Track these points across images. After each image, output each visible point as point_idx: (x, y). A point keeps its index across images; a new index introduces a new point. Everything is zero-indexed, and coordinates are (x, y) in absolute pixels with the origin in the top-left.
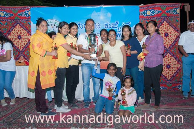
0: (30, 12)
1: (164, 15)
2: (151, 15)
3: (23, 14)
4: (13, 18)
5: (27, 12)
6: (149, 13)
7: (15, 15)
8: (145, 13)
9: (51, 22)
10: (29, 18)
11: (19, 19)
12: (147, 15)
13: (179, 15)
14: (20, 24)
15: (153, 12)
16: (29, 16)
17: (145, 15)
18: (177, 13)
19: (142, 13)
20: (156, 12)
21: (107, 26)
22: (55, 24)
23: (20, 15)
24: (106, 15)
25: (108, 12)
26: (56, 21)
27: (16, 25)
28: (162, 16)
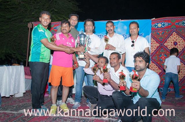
1: (173, 26)
2: (162, 27)
6: (160, 25)
7: (52, 28)
8: (156, 26)
11: (55, 31)
12: (158, 27)
15: (164, 25)
17: (157, 27)
19: (153, 25)
20: (166, 24)
23: (55, 28)
24: (123, 27)
25: (124, 25)
28: (171, 28)
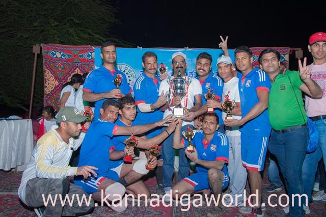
0: (93, 54)
3: (85, 56)
4: (72, 60)
5: (90, 54)
7: (75, 56)
9: (120, 67)
10: (93, 60)
11: (80, 61)
13: (288, 63)
14: (80, 68)
16: (92, 58)
18: (284, 60)
21: (192, 74)
22: (126, 71)
23: (81, 56)
24: (192, 61)
26: (126, 66)
27: (75, 69)
